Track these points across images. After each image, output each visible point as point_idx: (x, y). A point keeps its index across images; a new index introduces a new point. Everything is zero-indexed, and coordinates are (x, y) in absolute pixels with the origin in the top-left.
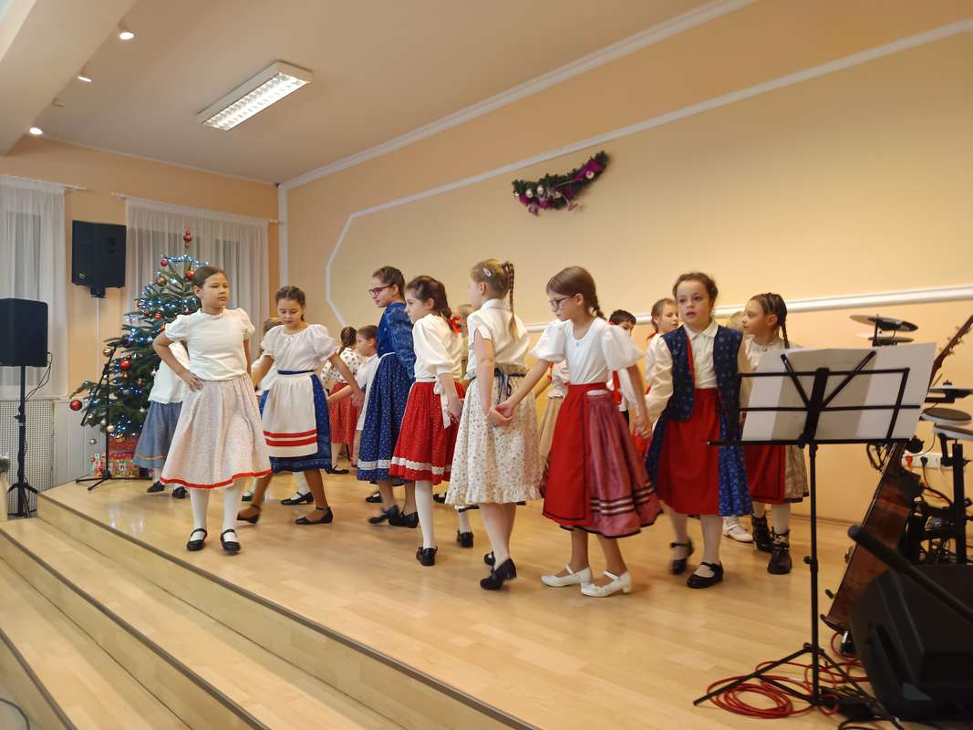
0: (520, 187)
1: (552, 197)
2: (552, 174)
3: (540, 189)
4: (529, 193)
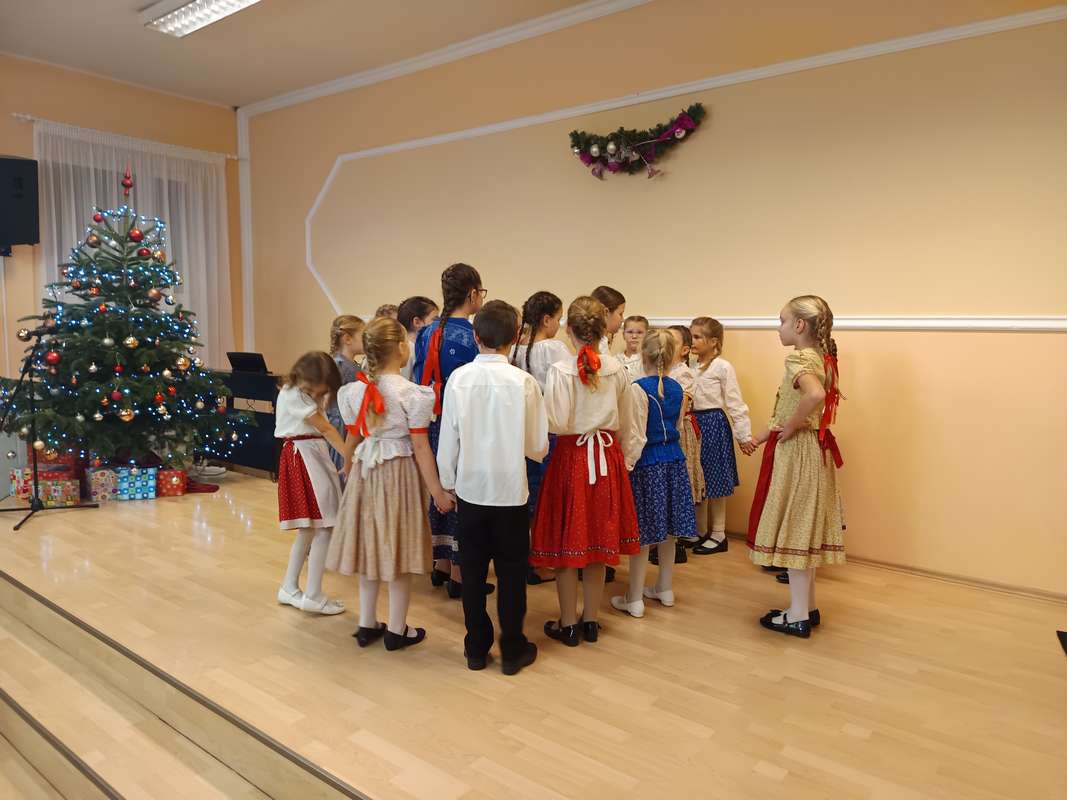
0: (581, 142)
1: (627, 159)
2: (628, 128)
3: (611, 147)
4: (595, 150)
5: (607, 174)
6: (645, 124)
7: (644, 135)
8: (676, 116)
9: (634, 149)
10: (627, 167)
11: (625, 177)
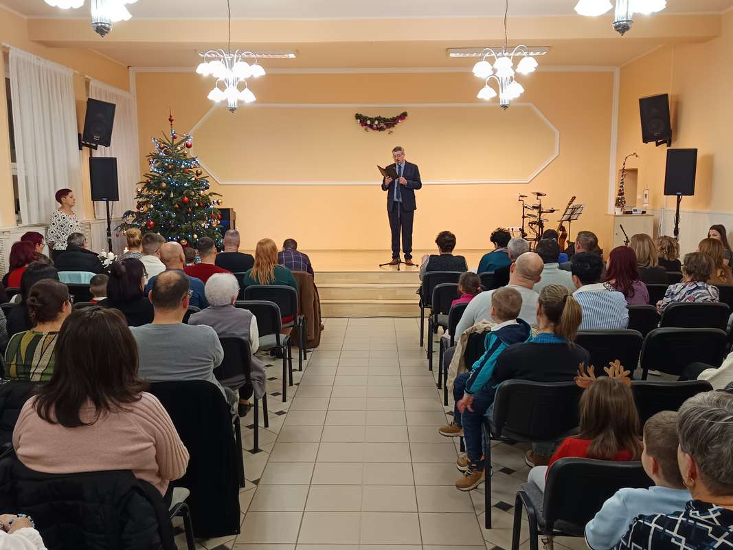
0: (362, 120)
1: (380, 126)
2: (382, 117)
3: (376, 122)
4: (369, 122)
5: (369, 129)
6: (389, 116)
7: (388, 120)
8: (399, 115)
9: (386, 124)
10: (380, 129)
11: (377, 132)
